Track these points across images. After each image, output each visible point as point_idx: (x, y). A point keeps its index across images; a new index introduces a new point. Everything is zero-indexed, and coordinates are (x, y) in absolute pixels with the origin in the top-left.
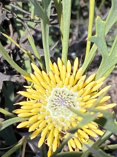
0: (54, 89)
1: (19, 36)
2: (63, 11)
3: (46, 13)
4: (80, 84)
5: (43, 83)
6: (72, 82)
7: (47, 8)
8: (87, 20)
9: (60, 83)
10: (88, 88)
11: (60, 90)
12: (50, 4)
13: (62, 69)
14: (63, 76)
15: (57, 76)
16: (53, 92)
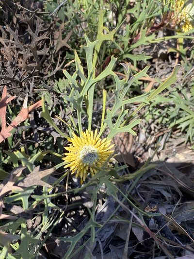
0: (84, 147)
1: (66, 112)
2: (89, 105)
3: (80, 106)
4: (98, 144)
5: (78, 144)
6: (94, 143)
7: (80, 103)
8: (101, 99)
9: (87, 144)
10: (102, 146)
11: (87, 147)
12: (82, 103)
13: (89, 135)
14: (89, 139)
15: (85, 140)
16: (83, 149)
